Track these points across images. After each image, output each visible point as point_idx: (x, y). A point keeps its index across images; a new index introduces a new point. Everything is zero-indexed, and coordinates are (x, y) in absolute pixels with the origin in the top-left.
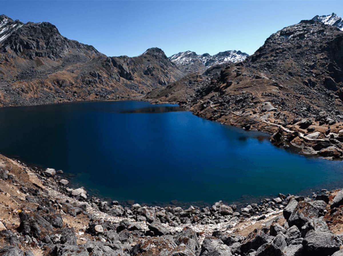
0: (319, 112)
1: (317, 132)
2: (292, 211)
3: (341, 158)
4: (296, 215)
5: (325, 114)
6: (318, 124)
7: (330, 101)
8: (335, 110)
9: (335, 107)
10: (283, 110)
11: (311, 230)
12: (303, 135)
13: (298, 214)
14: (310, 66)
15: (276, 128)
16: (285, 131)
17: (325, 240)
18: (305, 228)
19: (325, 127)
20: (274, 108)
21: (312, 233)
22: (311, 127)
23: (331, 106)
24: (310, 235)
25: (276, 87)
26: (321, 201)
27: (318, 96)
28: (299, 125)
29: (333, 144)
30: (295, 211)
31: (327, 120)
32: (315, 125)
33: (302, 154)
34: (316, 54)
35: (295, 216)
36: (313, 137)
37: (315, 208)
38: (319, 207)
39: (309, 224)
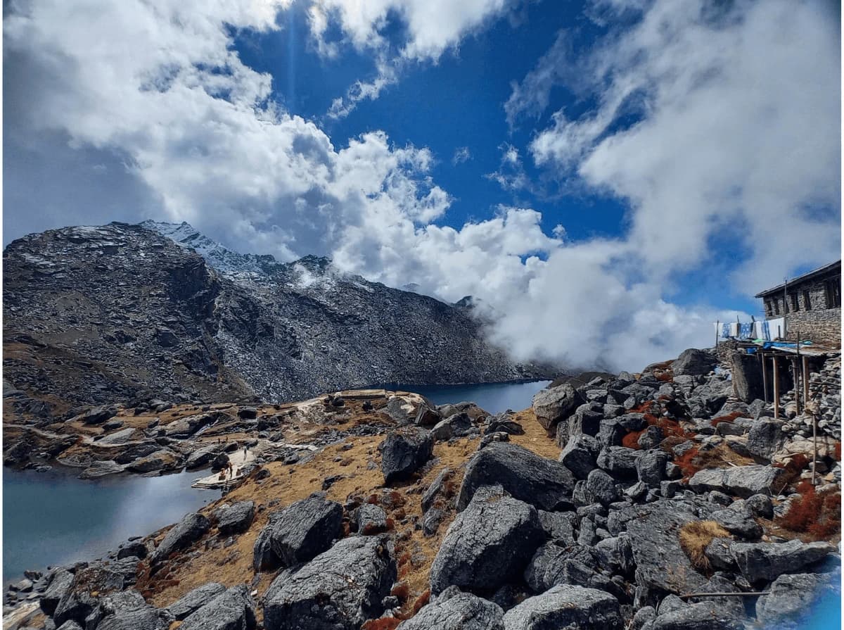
0: (137, 391)
1: (128, 429)
2: (61, 596)
3: (179, 469)
4: (70, 600)
5: (150, 394)
6: (132, 414)
7: (162, 370)
8: (172, 384)
9: (172, 380)
10: (40, 394)
11: (106, 617)
12: (92, 439)
13: (76, 597)
14: (124, 307)
15: (19, 434)
16: (44, 438)
17: (140, 624)
18: (92, 619)
19: (146, 418)
20: (15, 391)
21: (109, 621)
22: (113, 421)
23: (163, 378)
24: (106, 626)
25: (28, 346)
26: (131, 558)
27: (137, 362)
28: (84, 420)
29: (163, 446)
30: (68, 594)
31: (152, 405)
32: (122, 415)
33: (86, 478)
34: (139, 286)
35: (68, 603)
36: (116, 441)
37: (114, 575)
38: (124, 570)
39: (102, 608)
